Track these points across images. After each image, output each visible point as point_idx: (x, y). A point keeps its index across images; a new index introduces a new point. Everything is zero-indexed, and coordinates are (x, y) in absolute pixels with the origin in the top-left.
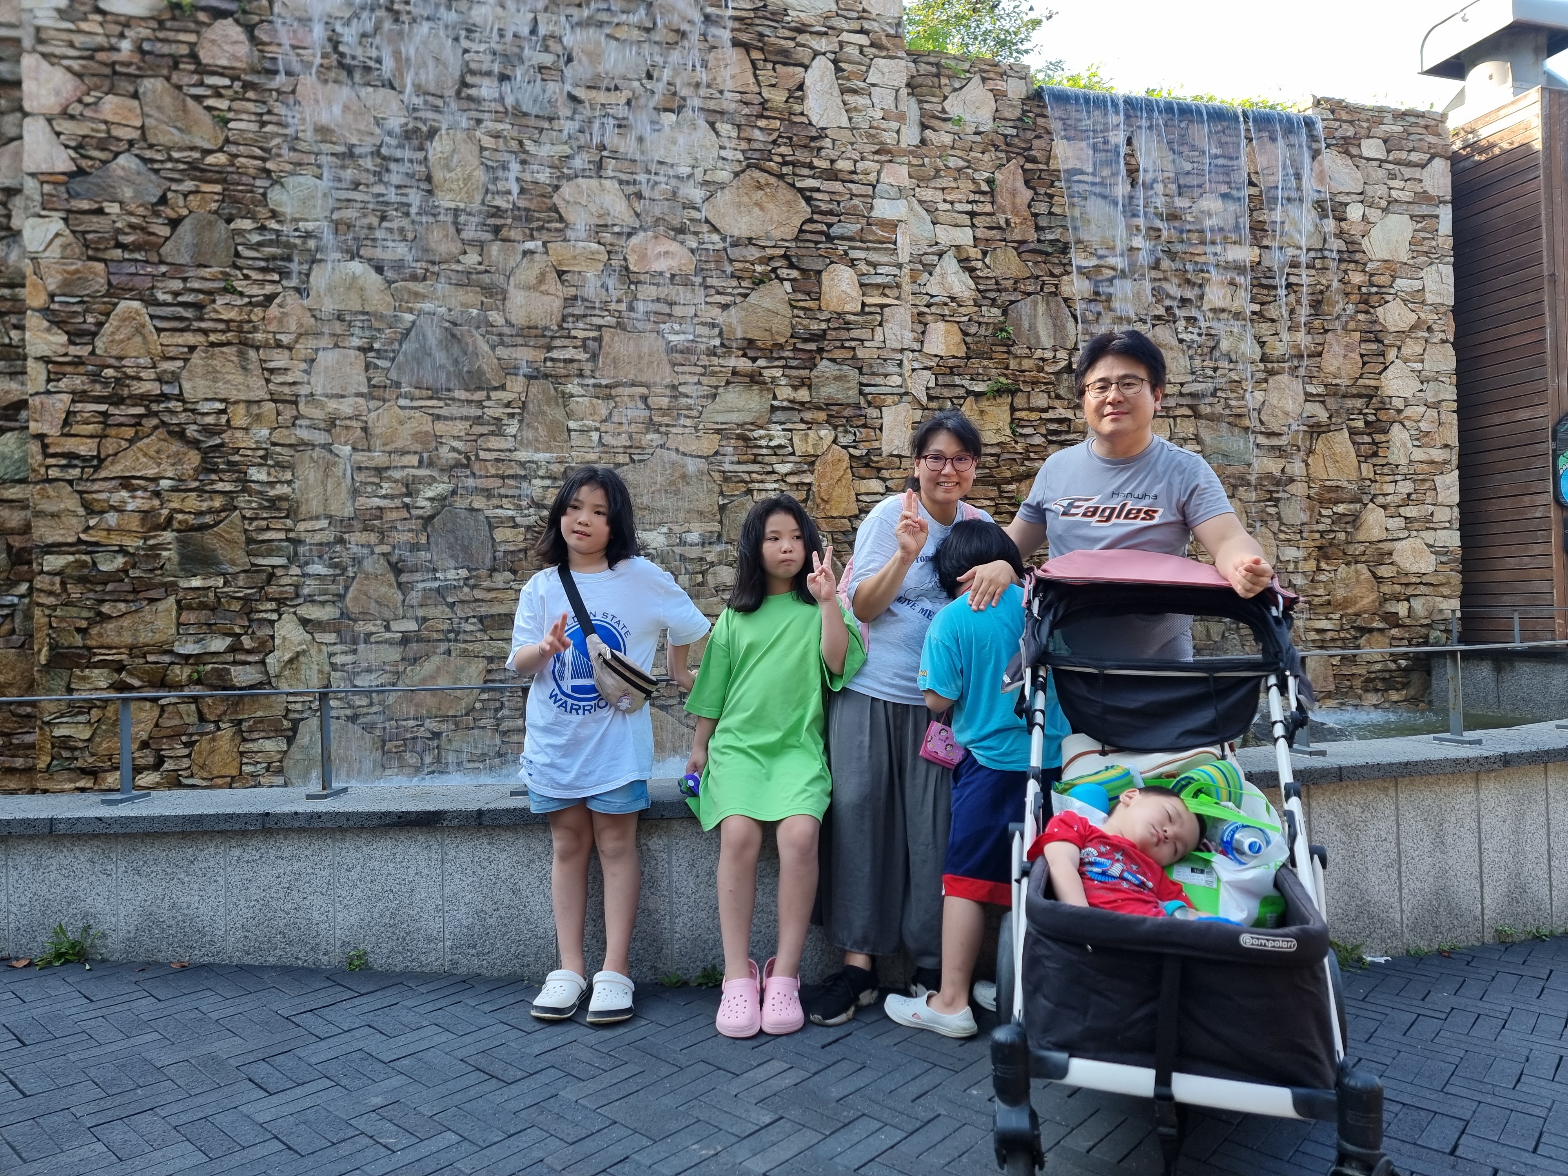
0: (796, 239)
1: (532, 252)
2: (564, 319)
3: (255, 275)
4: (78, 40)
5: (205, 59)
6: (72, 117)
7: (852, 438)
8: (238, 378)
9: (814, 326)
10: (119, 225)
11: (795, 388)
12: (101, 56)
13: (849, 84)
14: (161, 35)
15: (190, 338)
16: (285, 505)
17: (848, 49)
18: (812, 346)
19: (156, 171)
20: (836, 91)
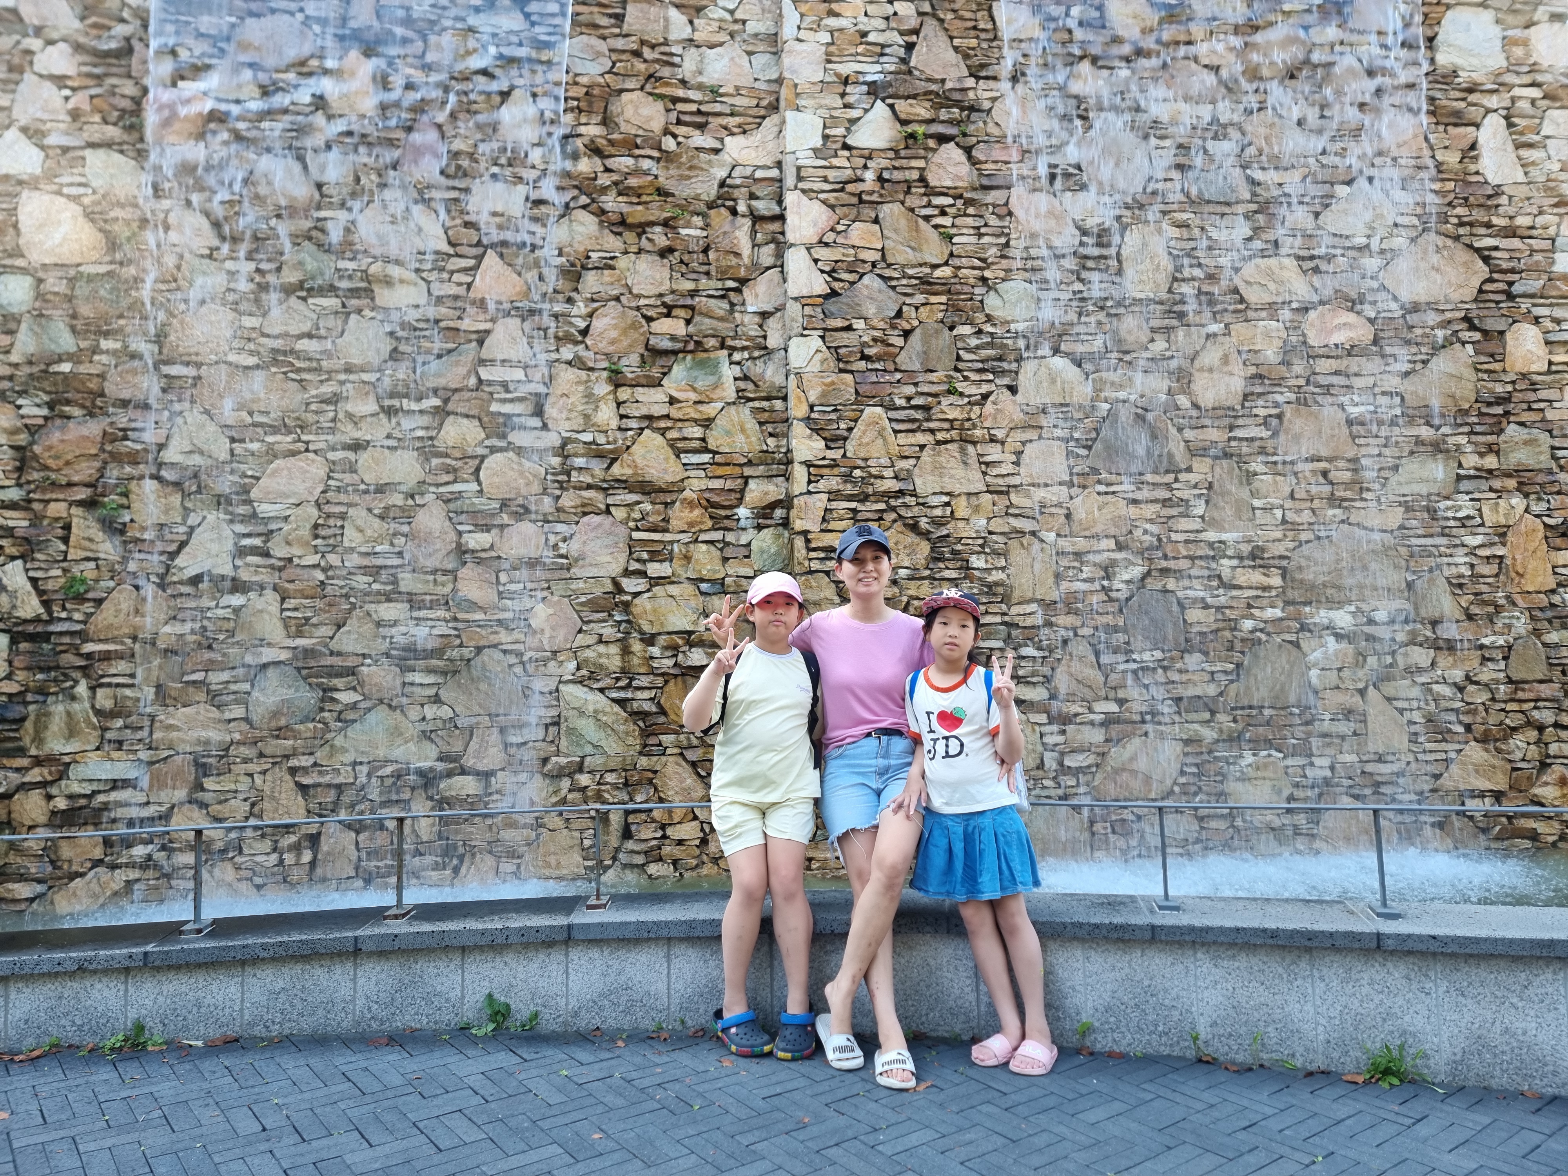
0: (1475, 300)
1: (1215, 335)
2: (1246, 397)
3: (973, 376)
4: (832, 175)
5: (933, 181)
6: (827, 245)
7: (1545, 505)
8: (959, 471)
9: (1499, 389)
10: (865, 339)
11: (1482, 455)
12: (850, 188)
13: (1524, 139)
14: (897, 164)
15: (921, 438)
16: (1000, 590)
17: (1520, 104)
18: (1499, 410)
19: (894, 288)
20: (1510, 147)
